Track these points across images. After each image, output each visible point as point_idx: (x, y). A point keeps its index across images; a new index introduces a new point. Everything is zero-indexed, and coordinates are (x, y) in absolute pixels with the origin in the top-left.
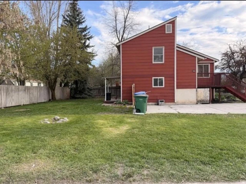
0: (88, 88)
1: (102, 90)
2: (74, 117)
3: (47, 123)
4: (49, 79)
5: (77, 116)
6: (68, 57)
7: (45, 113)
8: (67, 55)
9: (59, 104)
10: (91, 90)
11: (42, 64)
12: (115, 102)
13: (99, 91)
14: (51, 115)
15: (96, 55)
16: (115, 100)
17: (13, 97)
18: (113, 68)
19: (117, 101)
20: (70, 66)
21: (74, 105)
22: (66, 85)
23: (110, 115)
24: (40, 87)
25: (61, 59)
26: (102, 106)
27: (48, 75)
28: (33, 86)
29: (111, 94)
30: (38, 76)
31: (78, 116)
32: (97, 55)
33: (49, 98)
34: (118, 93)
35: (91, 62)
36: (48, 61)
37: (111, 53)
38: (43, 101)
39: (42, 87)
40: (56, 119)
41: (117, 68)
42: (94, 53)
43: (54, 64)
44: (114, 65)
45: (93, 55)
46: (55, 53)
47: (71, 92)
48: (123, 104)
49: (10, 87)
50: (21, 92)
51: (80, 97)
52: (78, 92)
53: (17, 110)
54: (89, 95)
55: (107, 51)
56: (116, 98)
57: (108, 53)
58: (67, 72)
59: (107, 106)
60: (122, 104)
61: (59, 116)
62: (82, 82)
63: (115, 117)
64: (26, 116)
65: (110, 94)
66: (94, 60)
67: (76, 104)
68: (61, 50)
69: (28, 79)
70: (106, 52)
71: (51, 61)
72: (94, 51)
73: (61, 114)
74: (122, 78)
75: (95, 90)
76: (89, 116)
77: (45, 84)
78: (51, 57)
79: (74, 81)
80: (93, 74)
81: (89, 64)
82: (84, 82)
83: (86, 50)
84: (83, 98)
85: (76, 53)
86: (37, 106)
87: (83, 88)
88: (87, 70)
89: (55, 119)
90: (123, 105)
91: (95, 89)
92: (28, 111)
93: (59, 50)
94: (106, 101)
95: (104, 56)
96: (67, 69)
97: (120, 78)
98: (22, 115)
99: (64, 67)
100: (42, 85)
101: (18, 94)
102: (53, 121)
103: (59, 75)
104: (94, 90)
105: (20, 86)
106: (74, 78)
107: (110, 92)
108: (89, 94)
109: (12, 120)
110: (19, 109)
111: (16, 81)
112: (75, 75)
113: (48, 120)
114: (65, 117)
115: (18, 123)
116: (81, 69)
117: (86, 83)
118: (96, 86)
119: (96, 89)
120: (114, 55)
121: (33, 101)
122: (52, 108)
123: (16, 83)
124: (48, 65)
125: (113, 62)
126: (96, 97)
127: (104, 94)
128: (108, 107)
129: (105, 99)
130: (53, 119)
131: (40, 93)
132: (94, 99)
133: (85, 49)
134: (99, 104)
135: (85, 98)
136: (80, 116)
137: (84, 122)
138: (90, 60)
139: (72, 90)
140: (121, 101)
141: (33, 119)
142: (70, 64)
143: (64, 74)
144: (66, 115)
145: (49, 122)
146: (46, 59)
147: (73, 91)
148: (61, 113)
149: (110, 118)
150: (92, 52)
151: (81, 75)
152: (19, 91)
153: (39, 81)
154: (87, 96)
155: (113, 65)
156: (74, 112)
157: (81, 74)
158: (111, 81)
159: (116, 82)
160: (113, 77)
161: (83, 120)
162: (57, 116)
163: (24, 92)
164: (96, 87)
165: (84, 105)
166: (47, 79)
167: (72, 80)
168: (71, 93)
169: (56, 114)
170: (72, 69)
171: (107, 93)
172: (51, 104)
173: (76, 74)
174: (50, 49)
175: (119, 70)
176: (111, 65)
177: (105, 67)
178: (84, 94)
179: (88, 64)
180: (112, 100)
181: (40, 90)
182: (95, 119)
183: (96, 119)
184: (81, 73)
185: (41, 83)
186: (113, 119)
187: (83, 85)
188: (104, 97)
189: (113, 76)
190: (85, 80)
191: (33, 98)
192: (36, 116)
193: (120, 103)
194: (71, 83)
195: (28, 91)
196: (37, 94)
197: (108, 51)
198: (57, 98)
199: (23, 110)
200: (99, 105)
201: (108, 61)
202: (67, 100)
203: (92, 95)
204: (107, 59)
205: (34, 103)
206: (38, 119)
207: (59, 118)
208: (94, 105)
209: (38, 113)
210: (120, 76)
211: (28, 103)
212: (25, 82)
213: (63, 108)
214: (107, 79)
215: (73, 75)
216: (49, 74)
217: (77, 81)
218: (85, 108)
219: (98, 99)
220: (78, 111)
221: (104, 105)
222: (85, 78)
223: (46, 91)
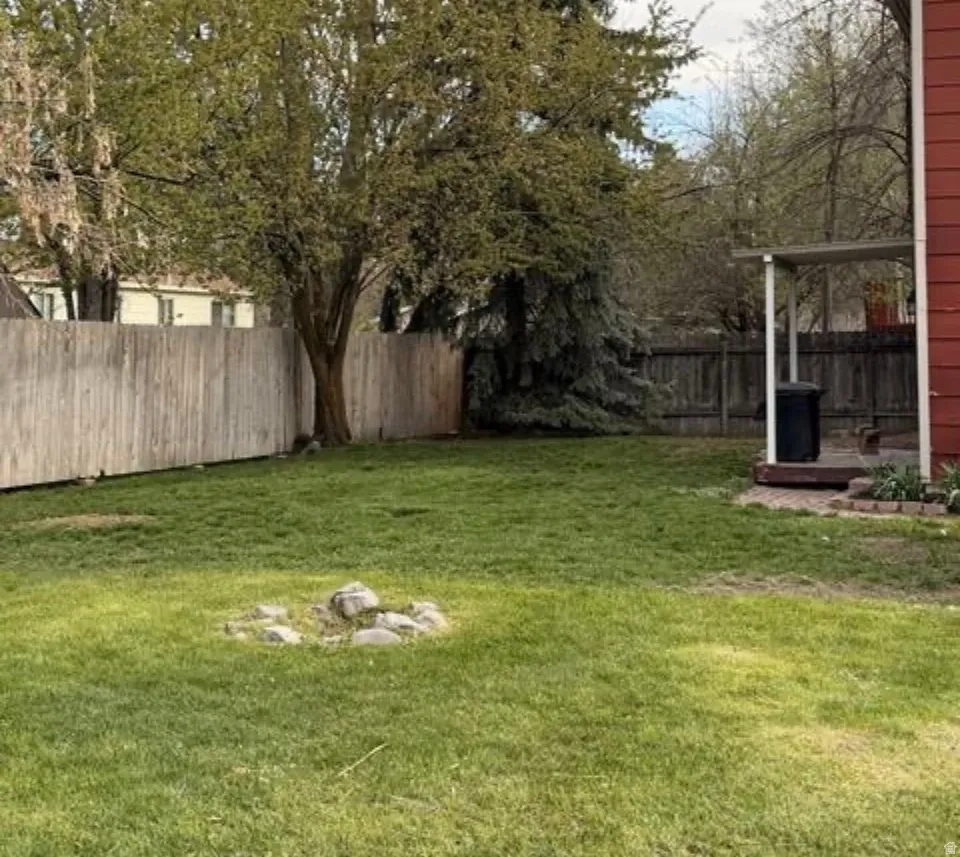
0: (612, 345)
1: (736, 363)
2: (492, 595)
3: (274, 637)
4: (303, 267)
5: (521, 589)
6: (455, 82)
7: (262, 548)
8: (447, 70)
9: (369, 476)
10: (637, 359)
11: (254, 145)
12: (867, 481)
13: (713, 374)
14: (311, 570)
15: (681, 53)
16: (864, 461)
17: (29, 413)
18: (833, 167)
19: (881, 472)
20: (463, 158)
21: (496, 493)
22: (432, 315)
23: (819, 605)
24: (233, 335)
25: (395, 102)
26: (745, 512)
27: (293, 238)
28: (177, 322)
29: (823, 405)
30: (218, 246)
31: (529, 592)
32: (692, 54)
33: (298, 425)
34: (888, 389)
35: (643, 118)
36: (299, 122)
37: (822, 26)
38: (251, 448)
39: (243, 331)
40: (351, 609)
41: (876, 161)
42: (664, 42)
43: (339, 142)
44: (851, 132)
45: (660, 52)
46: (354, 58)
47: (467, 378)
48: (942, 499)
49: (13, 334)
50: (89, 372)
51: (544, 419)
52: (526, 380)
53: (49, 522)
54: (620, 409)
55: (782, 18)
56: (872, 443)
57: (794, 27)
58: (437, 203)
59: (784, 512)
60: (929, 499)
61: (376, 587)
62: (560, 292)
63: (864, 619)
64: (117, 575)
65: (813, 398)
66: (667, 95)
67: (509, 487)
68: (396, 26)
69: (144, 266)
70: (769, 24)
71: (316, 116)
72: (666, 21)
73: (390, 566)
74: (929, 256)
75: (676, 361)
76: (621, 596)
77: (267, 310)
78: (323, 84)
79: (495, 279)
80: (655, 215)
81: (620, 136)
82: (579, 293)
83: (599, 19)
84: (567, 431)
85: (515, 44)
86: (203, 487)
87: (566, 340)
88: (606, 189)
89: (337, 606)
90: (942, 508)
91: (668, 354)
92: (136, 528)
93: (383, 27)
94: (772, 467)
95: (753, 62)
96: (441, 184)
97: (910, 251)
98: (90, 560)
99: (418, 168)
100: (245, 316)
101: (66, 389)
102: (326, 623)
103: (377, 232)
104: (660, 360)
105: (79, 323)
106: (494, 258)
107: (815, 386)
108: (620, 396)
109: (11, 604)
110: (70, 513)
111: (53, 285)
112: (499, 233)
113: (282, 611)
114: (421, 592)
115: (55, 628)
116: (555, 184)
117: (595, 301)
118: (679, 322)
119: (686, 353)
120: (845, 47)
121: (171, 448)
122: (317, 514)
123: (51, 297)
124: (294, 155)
125: (834, 105)
126: (683, 424)
127: (754, 405)
128: (792, 523)
129: (765, 446)
130: (323, 607)
131: (226, 379)
132: (662, 440)
133: (590, 9)
134: (711, 492)
135: (583, 433)
136: (543, 590)
137: (585, 653)
138: (629, 97)
139: (478, 360)
140: (925, 470)
141: (170, 599)
142: (462, 143)
143: (416, 224)
144: (427, 580)
145: (290, 636)
146: (281, 103)
147: (484, 367)
148: (384, 553)
149: (819, 627)
150: (649, 33)
151: (555, 232)
152: (70, 364)
153: (225, 284)
154: (605, 414)
155: (838, 135)
156: (492, 556)
157: (557, 225)
158: (818, 282)
159: (867, 285)
160: (835, 247)
161: (573, 634)
162: (357, 584)
163: (111, 371)
164: (682, 333)
165: (576, 493)
166: (287, 267)
167: (482, 278)
168: (464, 385)
169: (348, 567)
170: (481, 184)
171: (781, 396)
172: (311, 476)
173: (513, 223)
174: (317, 20)
175: (901, 180)
176: (815, 140)
177: (763, 157)
178: (577, 393)
179: (612, 137)
180: (832, 456)
181: (227, 355)
182: (675, 628)
183: (686, 629)
184: (556, 211)
185: (239, 297)
186: (853, 642)
187: (565, 316)
188: (752, 424)
189: (841, 237)
190: (588, 277)
191: (173, 424)
192: (193, 579)
193: (911, 491)
194: (474, 302)
195: (142, 364)
196: (207, 386)
197: (794, 14)
198: (356, 429)
199: (94, 520)
200: (709, 500)
201: (792, 103)
202: (434, 443)
203: (641, 408)
204: (786, 83)
205: (178, 464)
206: (208, 604)
207: (371, 599)
208: (667, 501)
209: (206, 547)
210: (911, 233)
211: (135, 467)
212: (115, 288)
213: (405, 513)
214: (781, 262)
215: (484, 233)
216: (301, 227)
217: (522, 280)
218: (590, 527)
219: (701, 446)
220: (529, 551)
221: (759, 506)
222: (587, 256)
223: (272, 370)
